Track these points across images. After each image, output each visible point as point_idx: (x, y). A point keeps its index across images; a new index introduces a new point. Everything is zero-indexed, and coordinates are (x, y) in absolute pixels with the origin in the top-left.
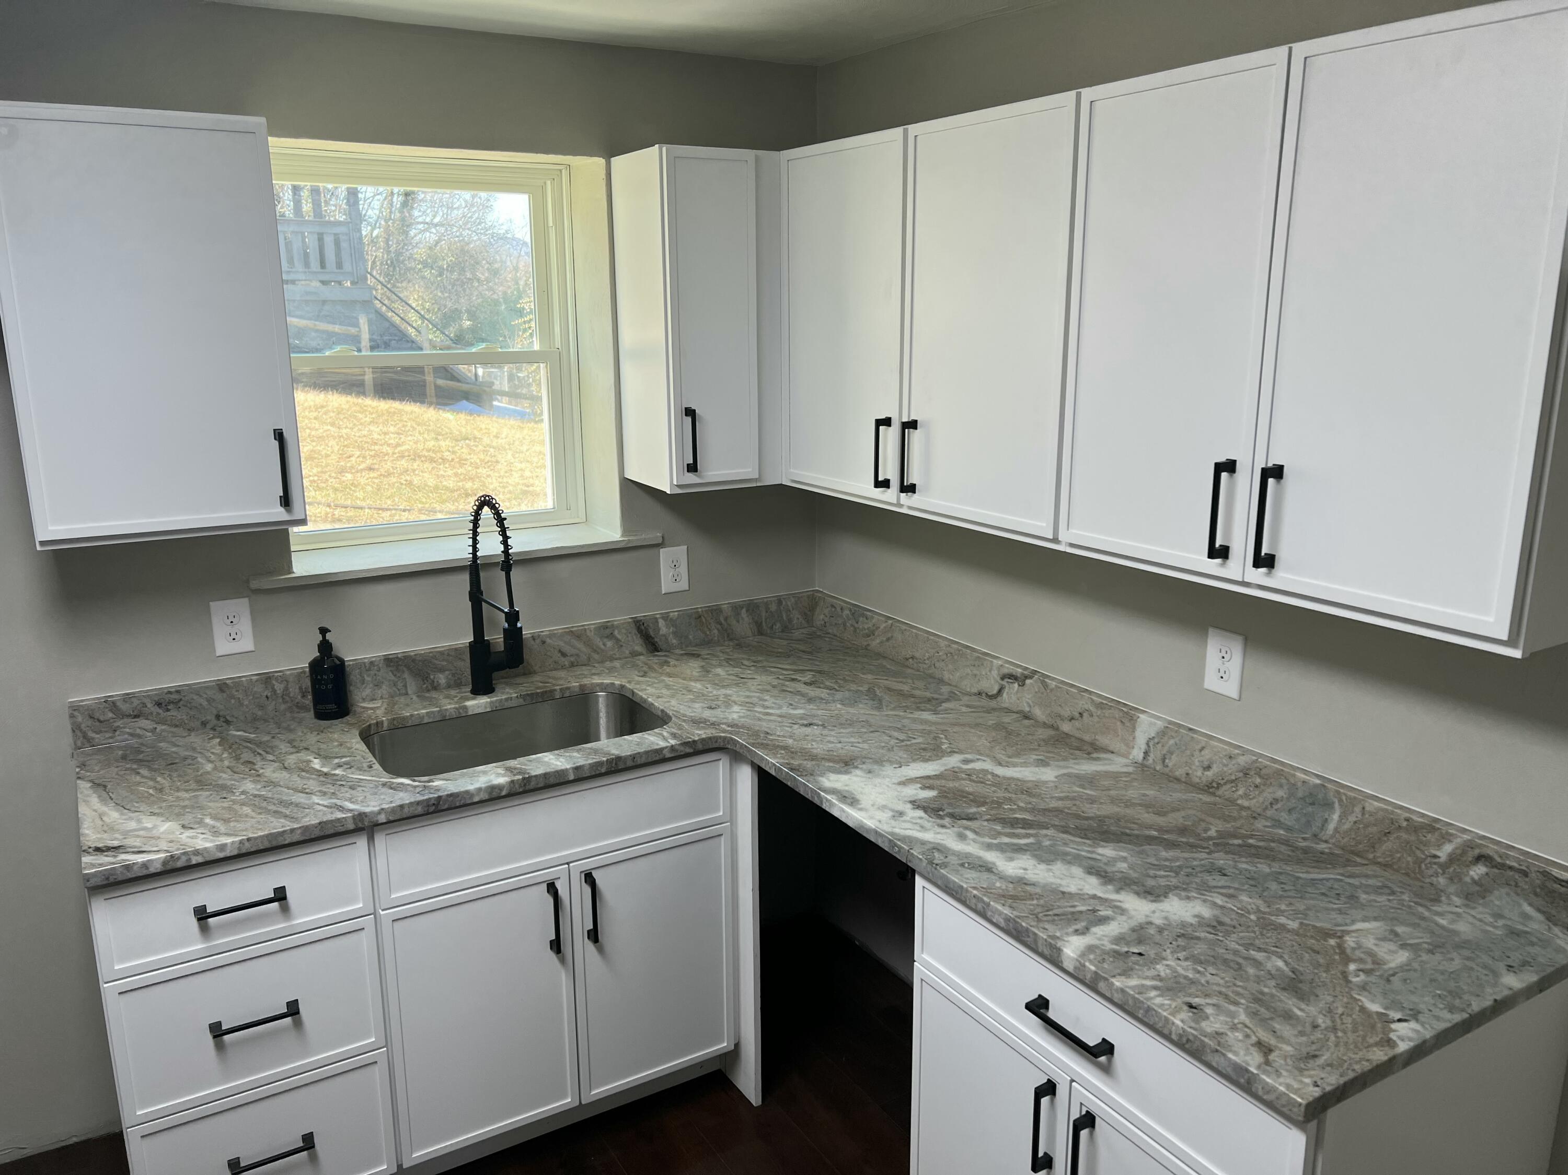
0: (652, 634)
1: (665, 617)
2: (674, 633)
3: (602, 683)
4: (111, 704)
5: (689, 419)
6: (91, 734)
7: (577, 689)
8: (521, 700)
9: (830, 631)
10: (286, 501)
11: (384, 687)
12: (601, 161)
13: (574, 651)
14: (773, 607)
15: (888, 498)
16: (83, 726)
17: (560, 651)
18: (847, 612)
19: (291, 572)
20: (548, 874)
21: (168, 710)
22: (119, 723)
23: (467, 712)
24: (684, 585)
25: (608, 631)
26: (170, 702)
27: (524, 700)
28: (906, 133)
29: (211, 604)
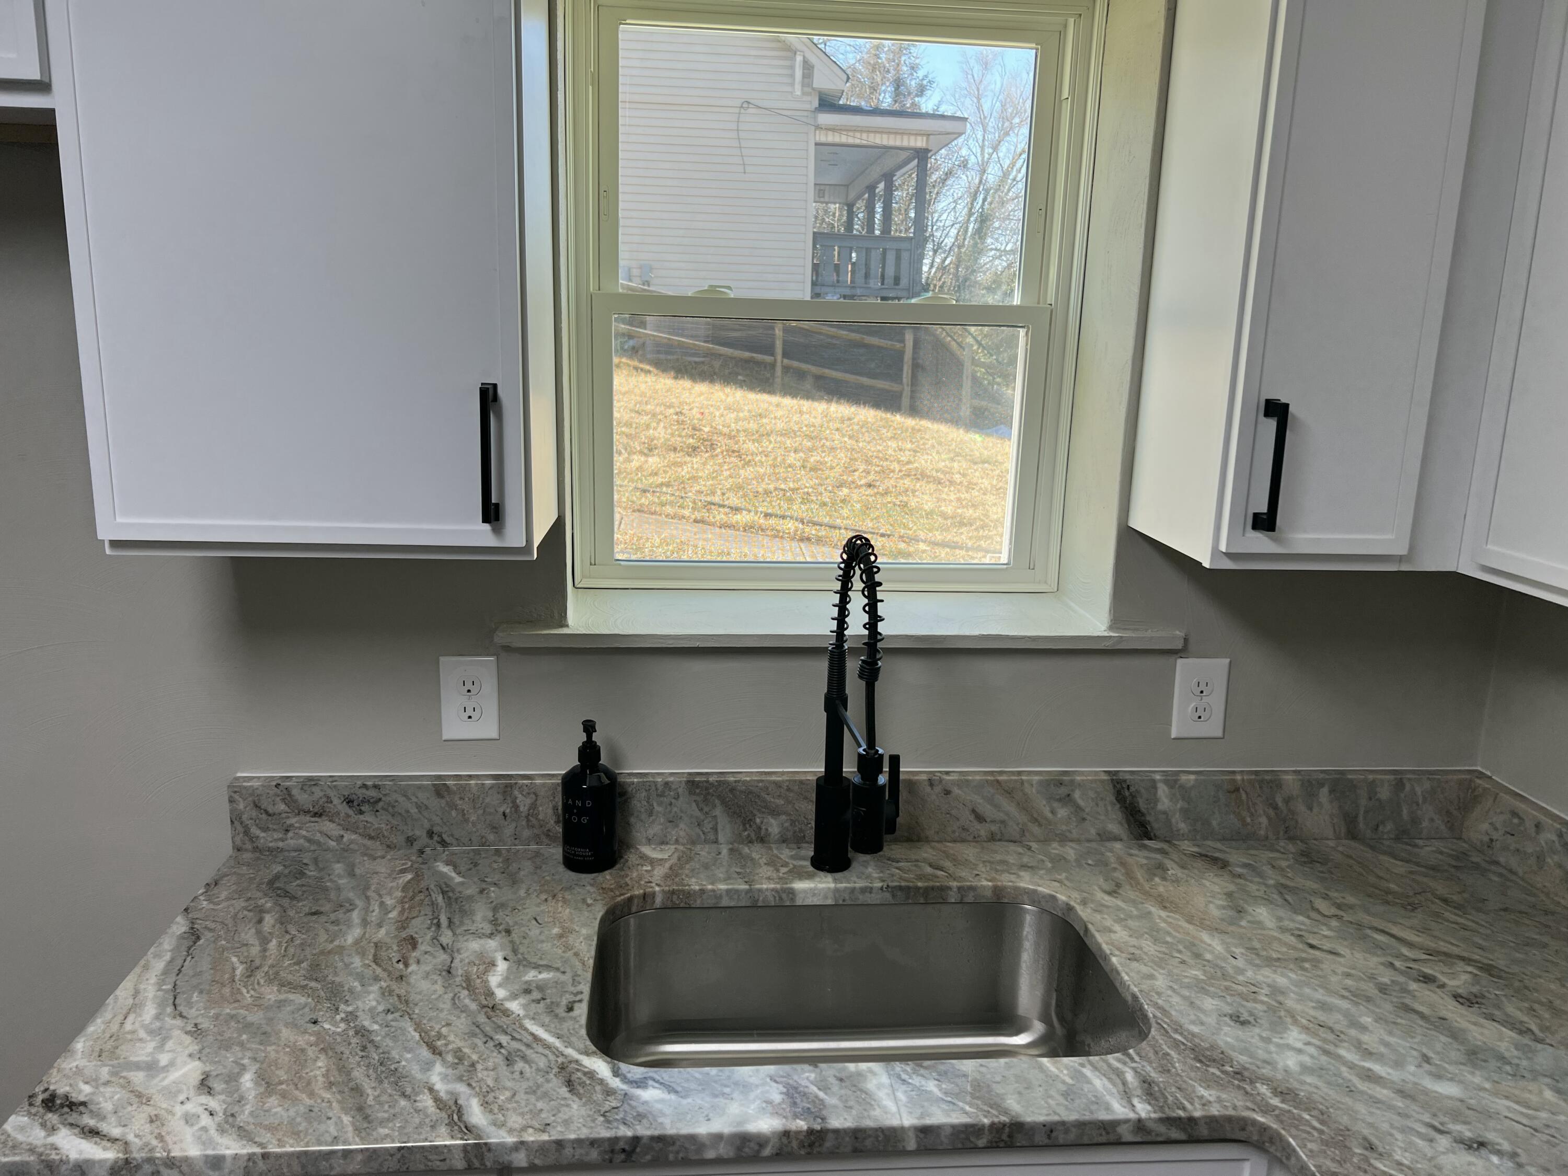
0: (1142, 806)
1: (1172, 780)
2: (1185, 812)
3: (1035, 891)
4: (282, 789)
5: (1271, 425)
6: (255, 831)
7: (989, 893)
8: (888, 895)
9: (1502, 860)
11: (682, 826)
13: (1002, 816)
14: (1384, 793)
16: (245, 817)
17: (974, 811)
19: (562, 622)
21: (361, 812)
22: (293, 820)
23: (792, 900)
24: (1213, 727)
25: (1063, 791)
26: (365, 801)
27: (894, 896)
29: (442, 659)
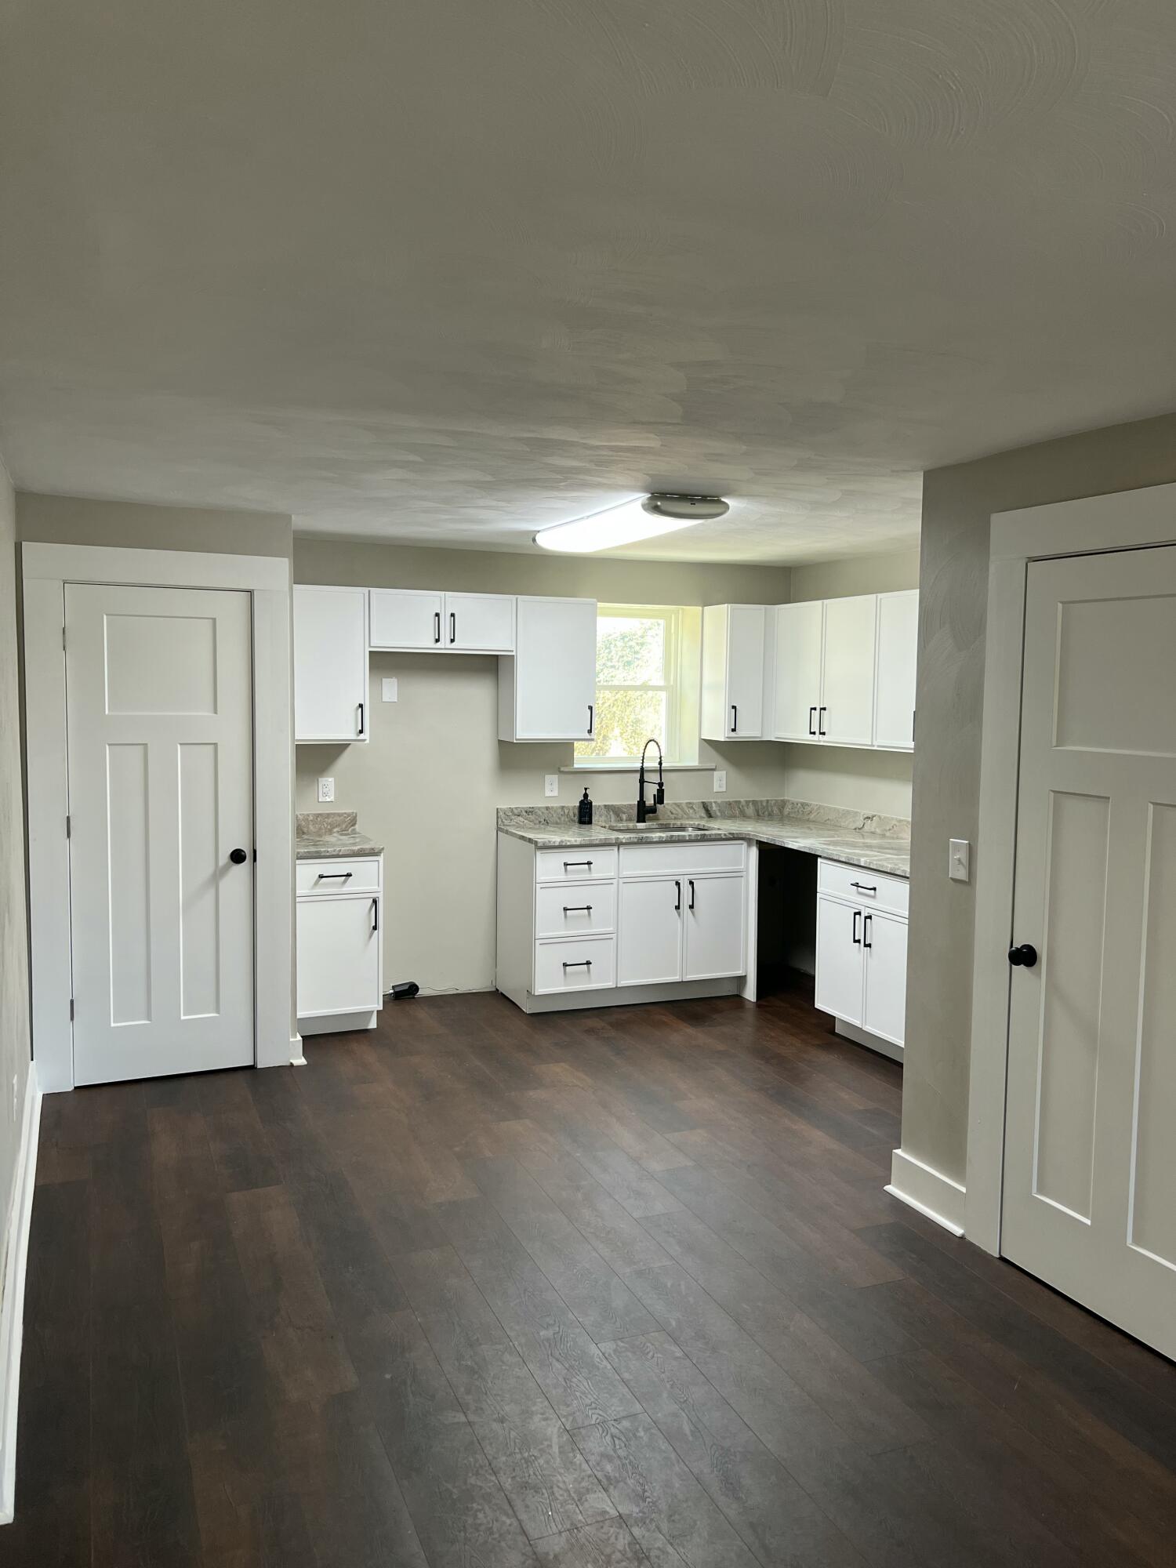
0: (709, 809)
1: (715, 802)
2: (719, 810)
4: (511, 810)
5: (734, 710)
6: (504, 821)
7: (680, 825)
10: (590, 731)
11: (603, 817)
12: (700, 608)
13: (677, 812)
15: (816, 740)
16: (502, 817)
17: (671, 811)
18: (799, 805)
19: (573, 766)
20: (677, 878)
21: (529, 815)
22: (513, 817)
24: (724, 789)
25: (691, 805)
26: (530, 812)
27: (658, 826)
28: (823, 603)
29: (546, 776)
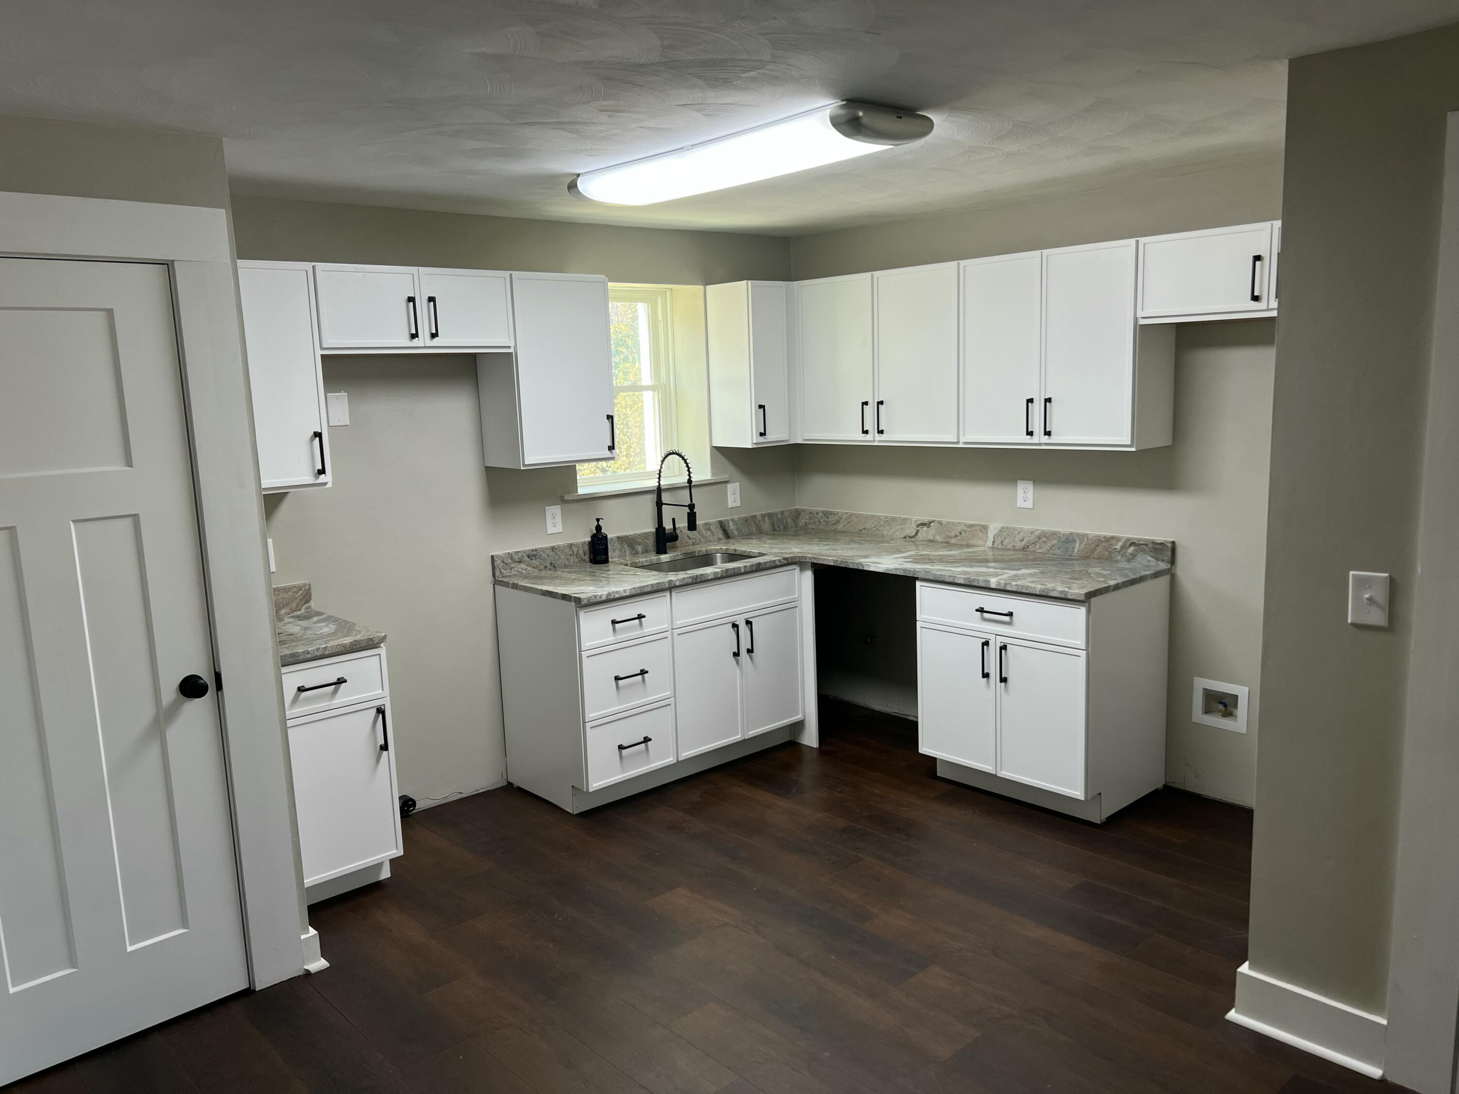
0: (727, 529)
1: (733, 520)
2: (737, 529)
3: (716, 549)
4: (510, 556)
5: (761, 410)
6: (503, 571)
7: (705, 552)
8: (682, 556)
9: (810, 527)
10: (611, 448)
11: (617, 552)
12: (700, 288)
13: (694, 537)
14: (779, 516)
16: (500, 566)
17: (688, 536)
18: (821, 514)
19: (577, 493)
20: (732, 619)
21: (532, 560)
22: (513, 565)
23: (660, 561)
24: (738, 504)
25: (708, 527)
26: (533, 556)
27: (684, 556)
28: (872, 275)
29: (547, 508)
